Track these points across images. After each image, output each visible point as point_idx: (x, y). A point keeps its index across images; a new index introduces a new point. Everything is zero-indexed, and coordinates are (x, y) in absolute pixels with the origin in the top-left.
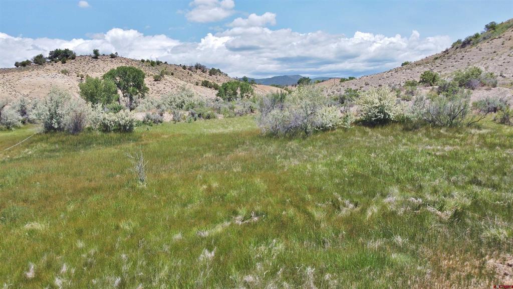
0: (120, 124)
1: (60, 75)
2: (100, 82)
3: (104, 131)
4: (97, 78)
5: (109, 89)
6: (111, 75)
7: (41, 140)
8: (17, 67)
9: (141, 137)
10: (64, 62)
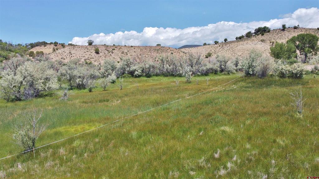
0: (293, 73)
1: (259, 43)
2: (284, 46)
3: (281, 77)
4: (282, 43)
5: (290, 50)
6: (293, 40)
7: (242, 81)
8: (237, 40)
9: (308, 82)
10: (263, 35)
